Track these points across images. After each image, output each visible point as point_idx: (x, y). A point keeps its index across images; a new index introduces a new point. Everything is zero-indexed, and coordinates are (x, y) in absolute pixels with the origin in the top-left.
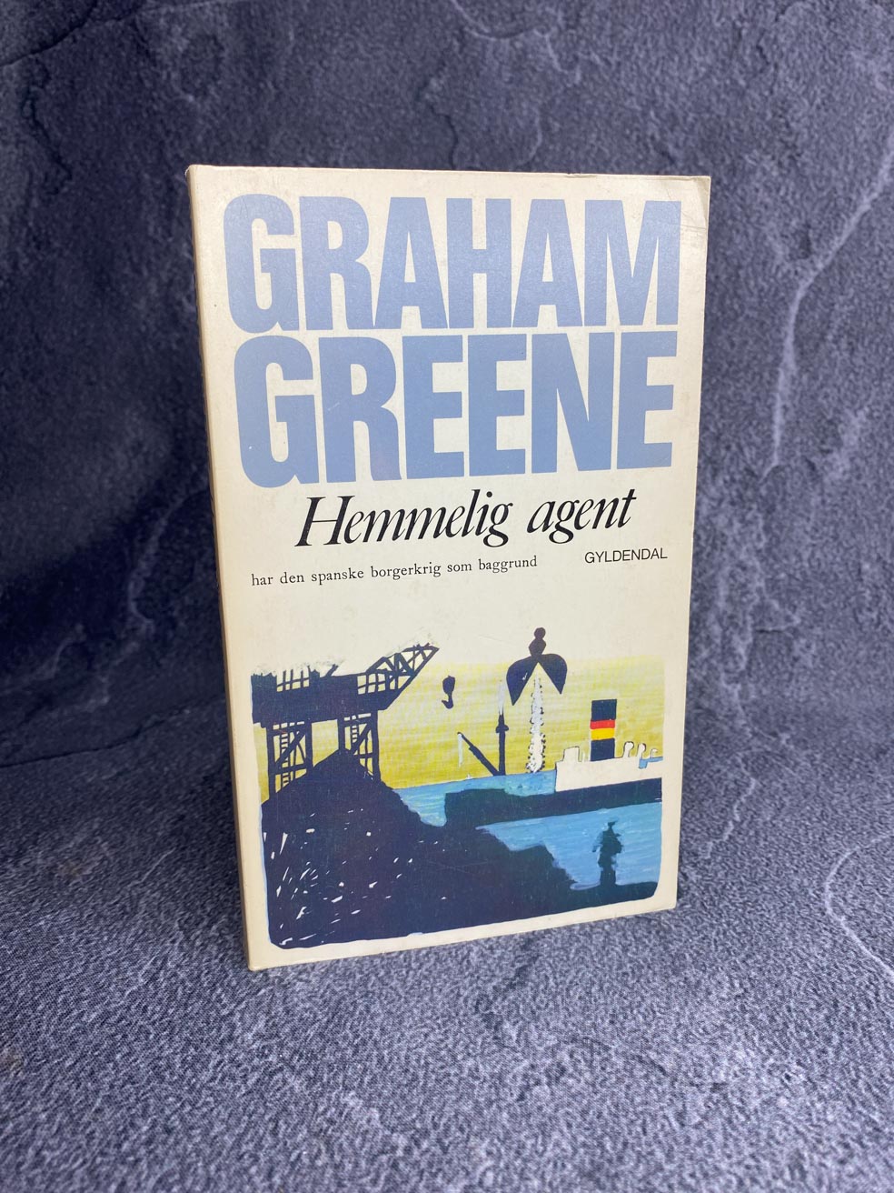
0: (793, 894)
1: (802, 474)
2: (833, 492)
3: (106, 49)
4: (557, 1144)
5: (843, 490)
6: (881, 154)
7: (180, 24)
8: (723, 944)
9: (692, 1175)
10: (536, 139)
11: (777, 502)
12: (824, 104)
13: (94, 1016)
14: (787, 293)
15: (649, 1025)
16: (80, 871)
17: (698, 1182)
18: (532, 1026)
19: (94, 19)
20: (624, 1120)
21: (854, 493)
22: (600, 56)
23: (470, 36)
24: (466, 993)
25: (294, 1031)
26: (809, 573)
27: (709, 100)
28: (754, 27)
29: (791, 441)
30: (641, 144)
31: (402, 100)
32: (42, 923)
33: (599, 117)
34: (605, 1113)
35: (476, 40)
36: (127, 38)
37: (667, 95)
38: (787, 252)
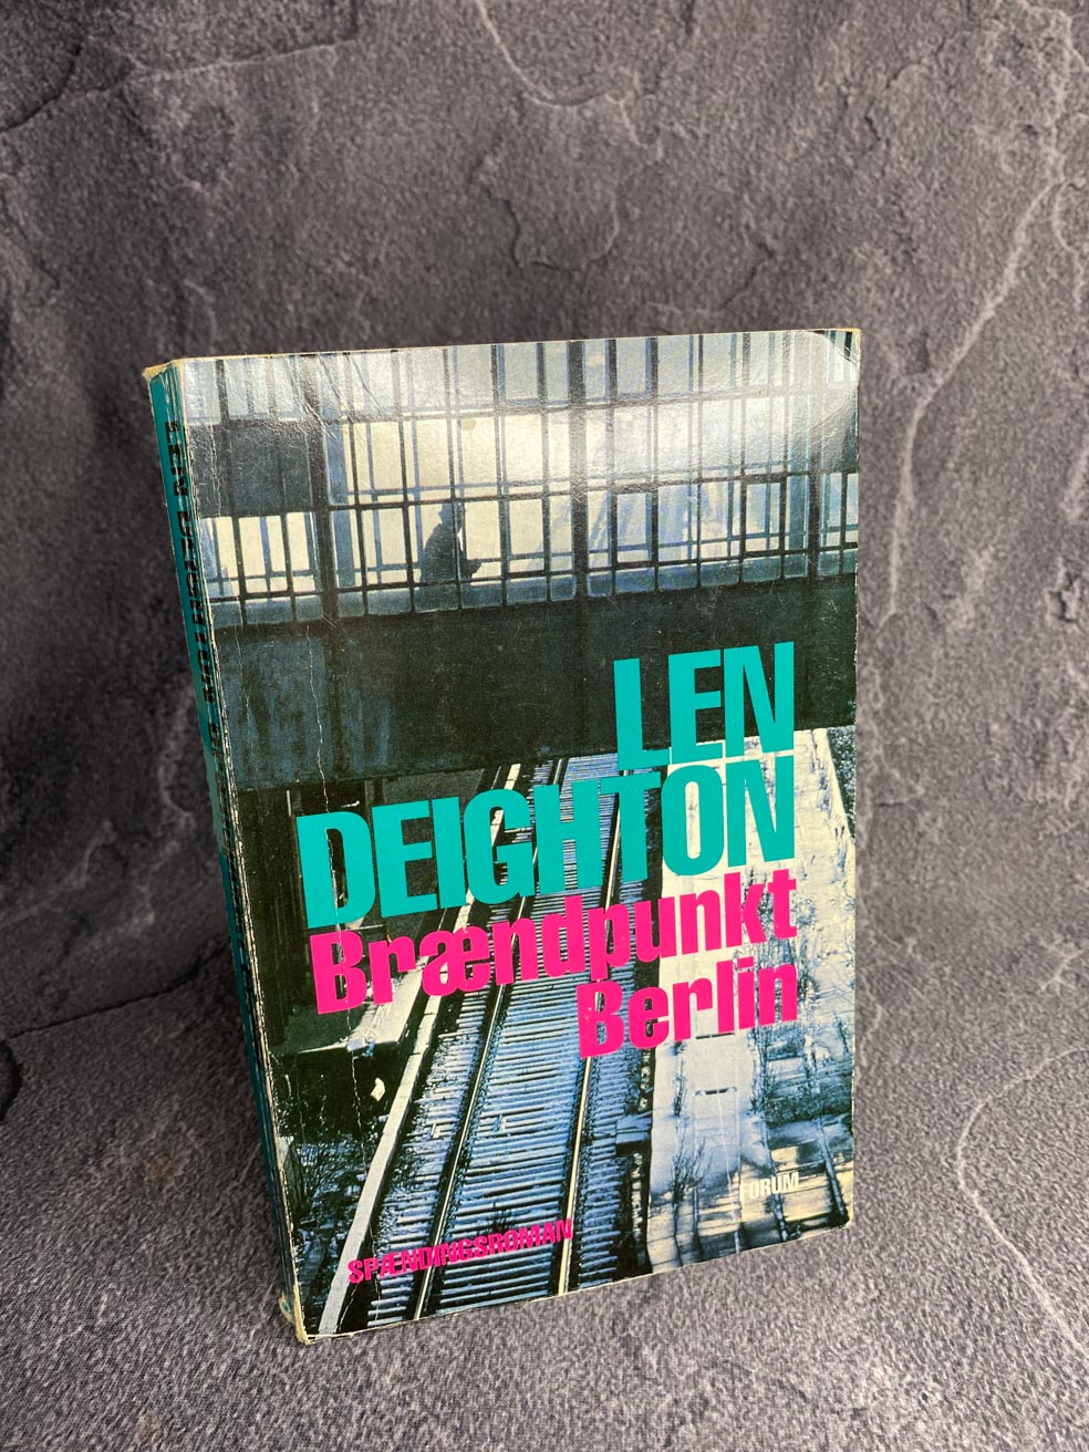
0: (925, 1163)
1: (922, 622)
2: (957, 644)
3: (90, 126)
5: (967, 641)
6: (1008, 250)
7: (178, 96)
8: (856, 1234)
10: (612, 227)
11: (895, 655)
12: (942, 189)
13: (223, 1367)
14: (904, 412)
15: (787, 1342)
16: (170, 1171)
18: (671, 1350)
19: (72, 90)
21: (979, 644)
22: (685, 127)
23: (531, 103)
24: (601, 1311)
25: (432, 1372)
26: (932, 736)
27: (812, 182)
28: (862, 93)
29: (909, 585)
30: (734, 234)
31: (452, 183)
32: (144, 1247)
33: (686, 201)
35: (537, 108)
36: (114, 113)
37: (763, 175)
38: (904, 364)
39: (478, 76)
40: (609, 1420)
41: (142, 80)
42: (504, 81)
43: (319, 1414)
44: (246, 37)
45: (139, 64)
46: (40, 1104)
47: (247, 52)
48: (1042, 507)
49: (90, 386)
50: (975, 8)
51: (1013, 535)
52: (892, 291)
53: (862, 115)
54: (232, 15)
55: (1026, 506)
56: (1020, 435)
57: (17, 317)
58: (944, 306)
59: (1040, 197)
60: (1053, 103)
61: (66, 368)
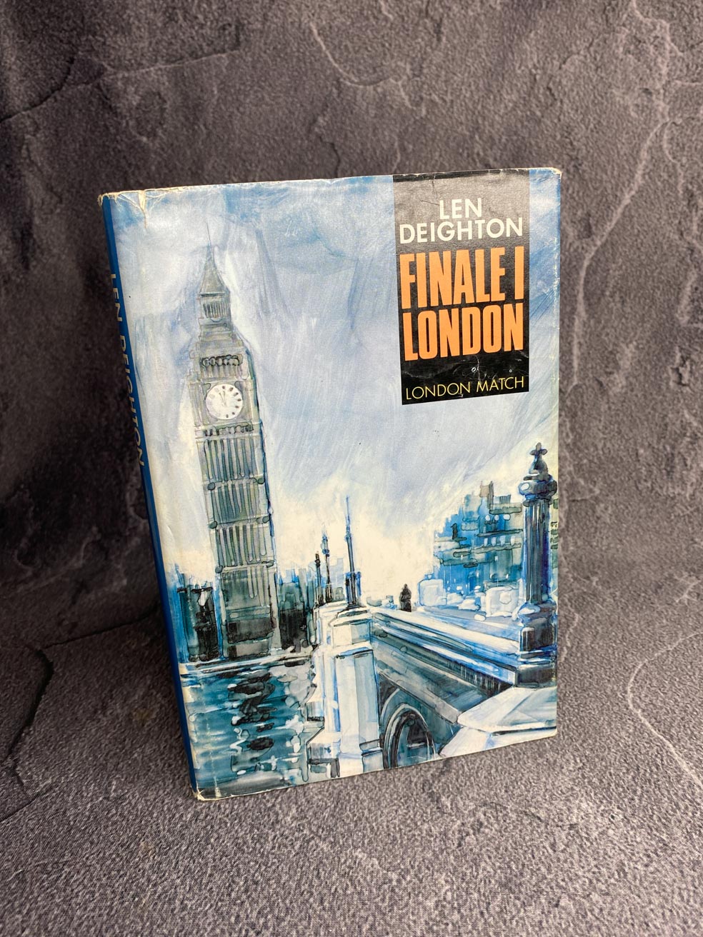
0: (608, 696)
1: (593, 389)
2: (616, 401)
3: (80, 105)
4: (484, 869)
5: (622, 399)
6: (637, 163)
7: (133, 86)
8: (568, 735)
9: (563, 880)
10: (396, 157)
11: (578, 410)
12: (595, 128)
13: (189, 816)
14: (577, 262)
15: (529, 791)
16: (148, 716)
17: (567, 884)
18: (459, 798)
19: (69, 85)
20: (521, 851)
21: (630, 401)
22: (439, 96)
23: (345, 84)
24: (415, 780)
25: (315, 814)
26: (603, 458)
27: (516, 126)
28: (545, 73)
30: (470, 159)
31: (298, 133)
32: (136, 755)
33: (440, 140)
34: (509, 848)
35: (349, 88)
36: (95, 97)
37: (486, 123)
38: (576, 233)
39: (313, 69)
40: (424, 835)
41: (111, 77)
42: (328, 72)
43: (248, 837)
44: (173, 50)
45: (109, 68)
46: (66, 682)
47: (174, 59)
48: (664, 317)
49: (81, 261)
50: (611, 21)
51: (648, 334)
52: (568, 189)
53: (545, 86)
54: (165, 38)
55: (655, 316)
56: (649, 274)
57: (37, 221)
58: (600, 198)
59: (655, 130)
60: (660, 74)
61: (66, 251)
